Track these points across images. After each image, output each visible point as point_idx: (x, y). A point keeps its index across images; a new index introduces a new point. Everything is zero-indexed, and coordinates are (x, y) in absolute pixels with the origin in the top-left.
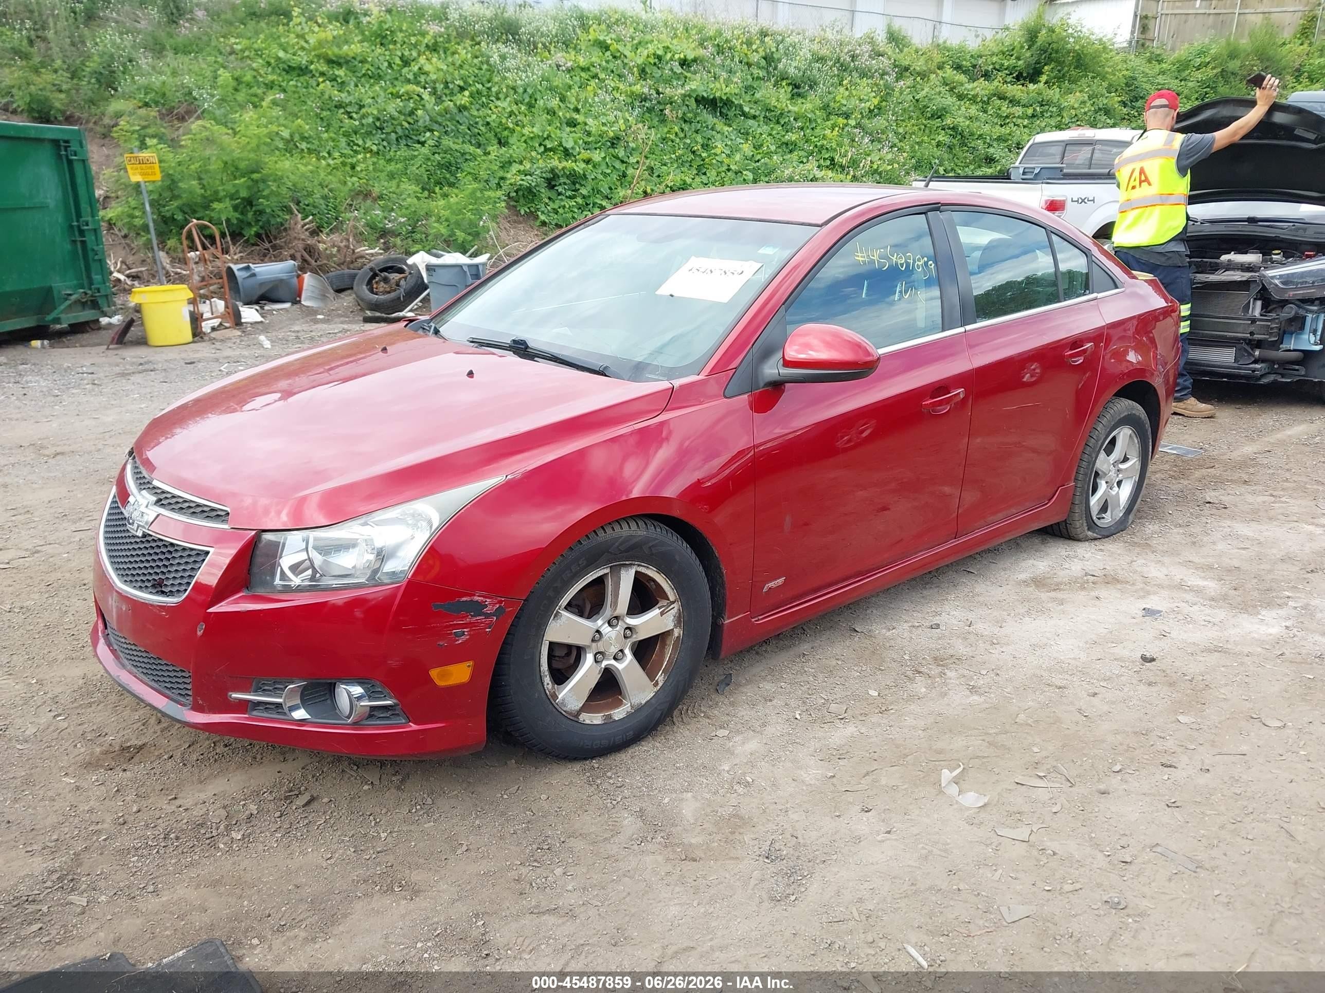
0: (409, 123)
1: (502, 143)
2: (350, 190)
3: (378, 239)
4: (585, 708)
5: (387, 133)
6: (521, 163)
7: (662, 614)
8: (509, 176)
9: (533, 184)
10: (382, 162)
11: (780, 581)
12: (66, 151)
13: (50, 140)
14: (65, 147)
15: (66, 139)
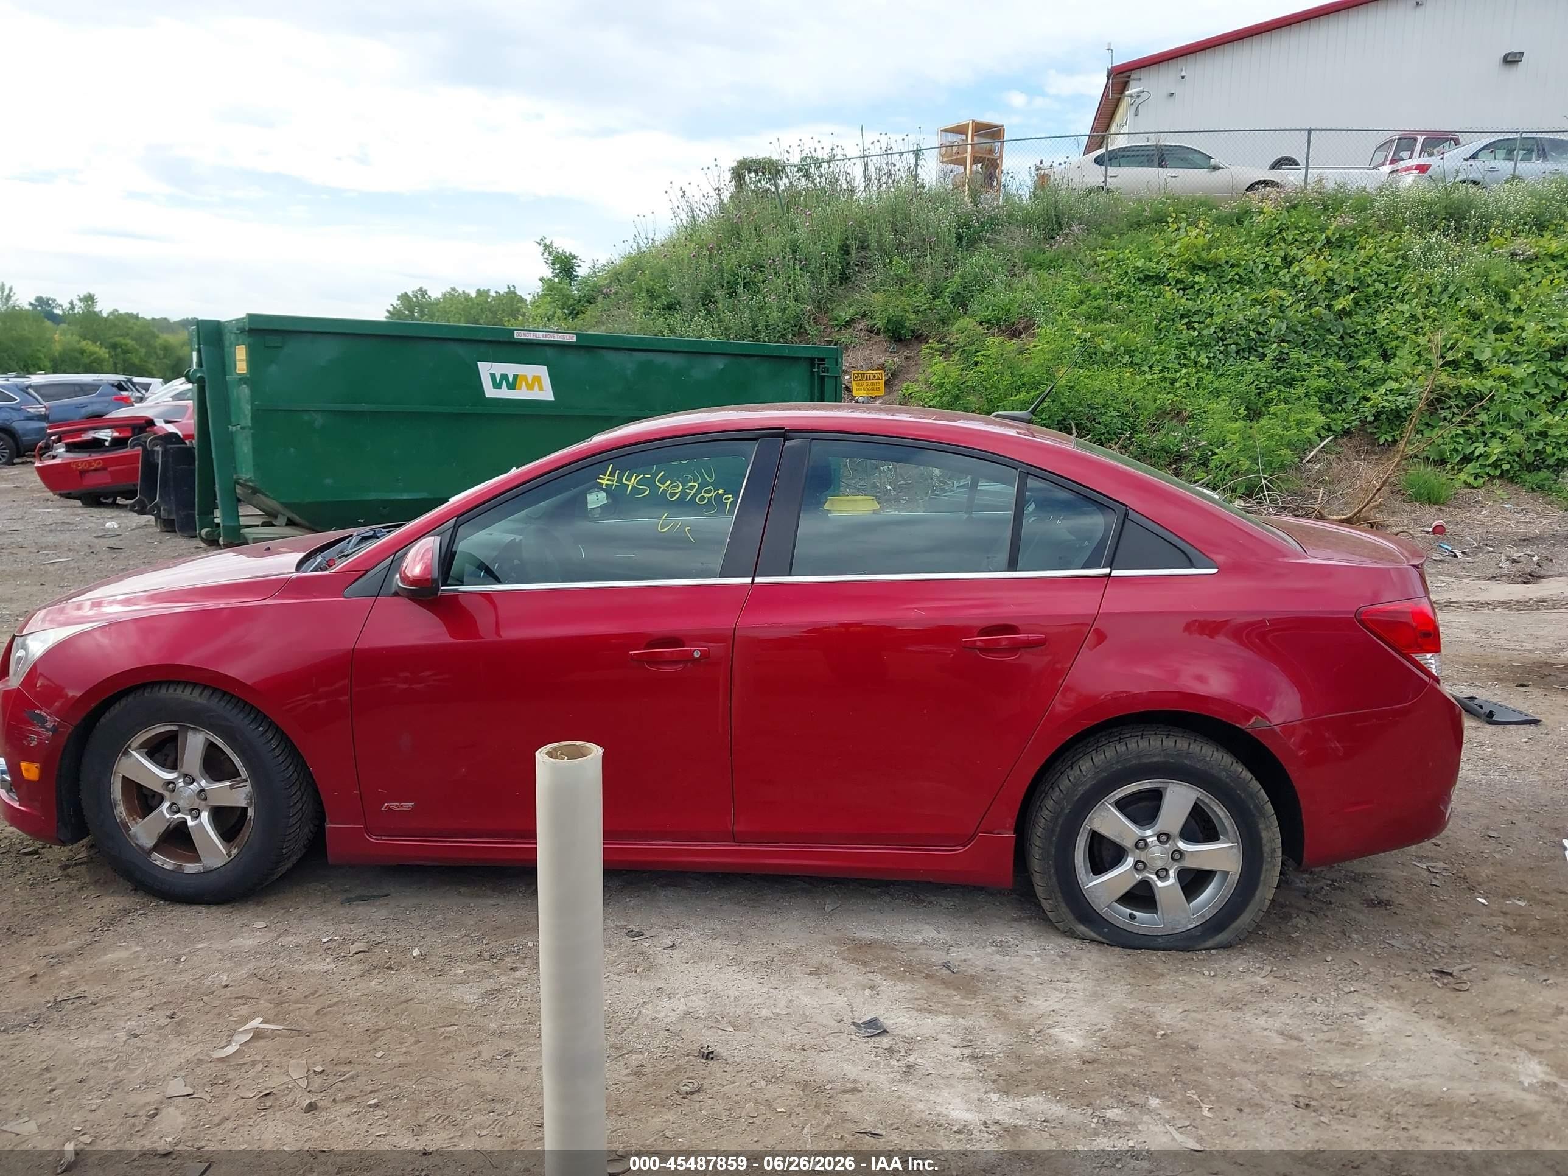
0: (1259, 333)
1: (1386, 356)
2: (1158, 409)
3: (1170, 464)
4: (156, 848)
5: (1226, 345)
6: (1396, 380)
7: (232, 787)
8: (1374, 396)
9: (1402, 407)
10: (1210, 377)
11: (407, 806)
12: (819, 368)
13: (805, 358)
14: (819, 364)
15: (821, 356)
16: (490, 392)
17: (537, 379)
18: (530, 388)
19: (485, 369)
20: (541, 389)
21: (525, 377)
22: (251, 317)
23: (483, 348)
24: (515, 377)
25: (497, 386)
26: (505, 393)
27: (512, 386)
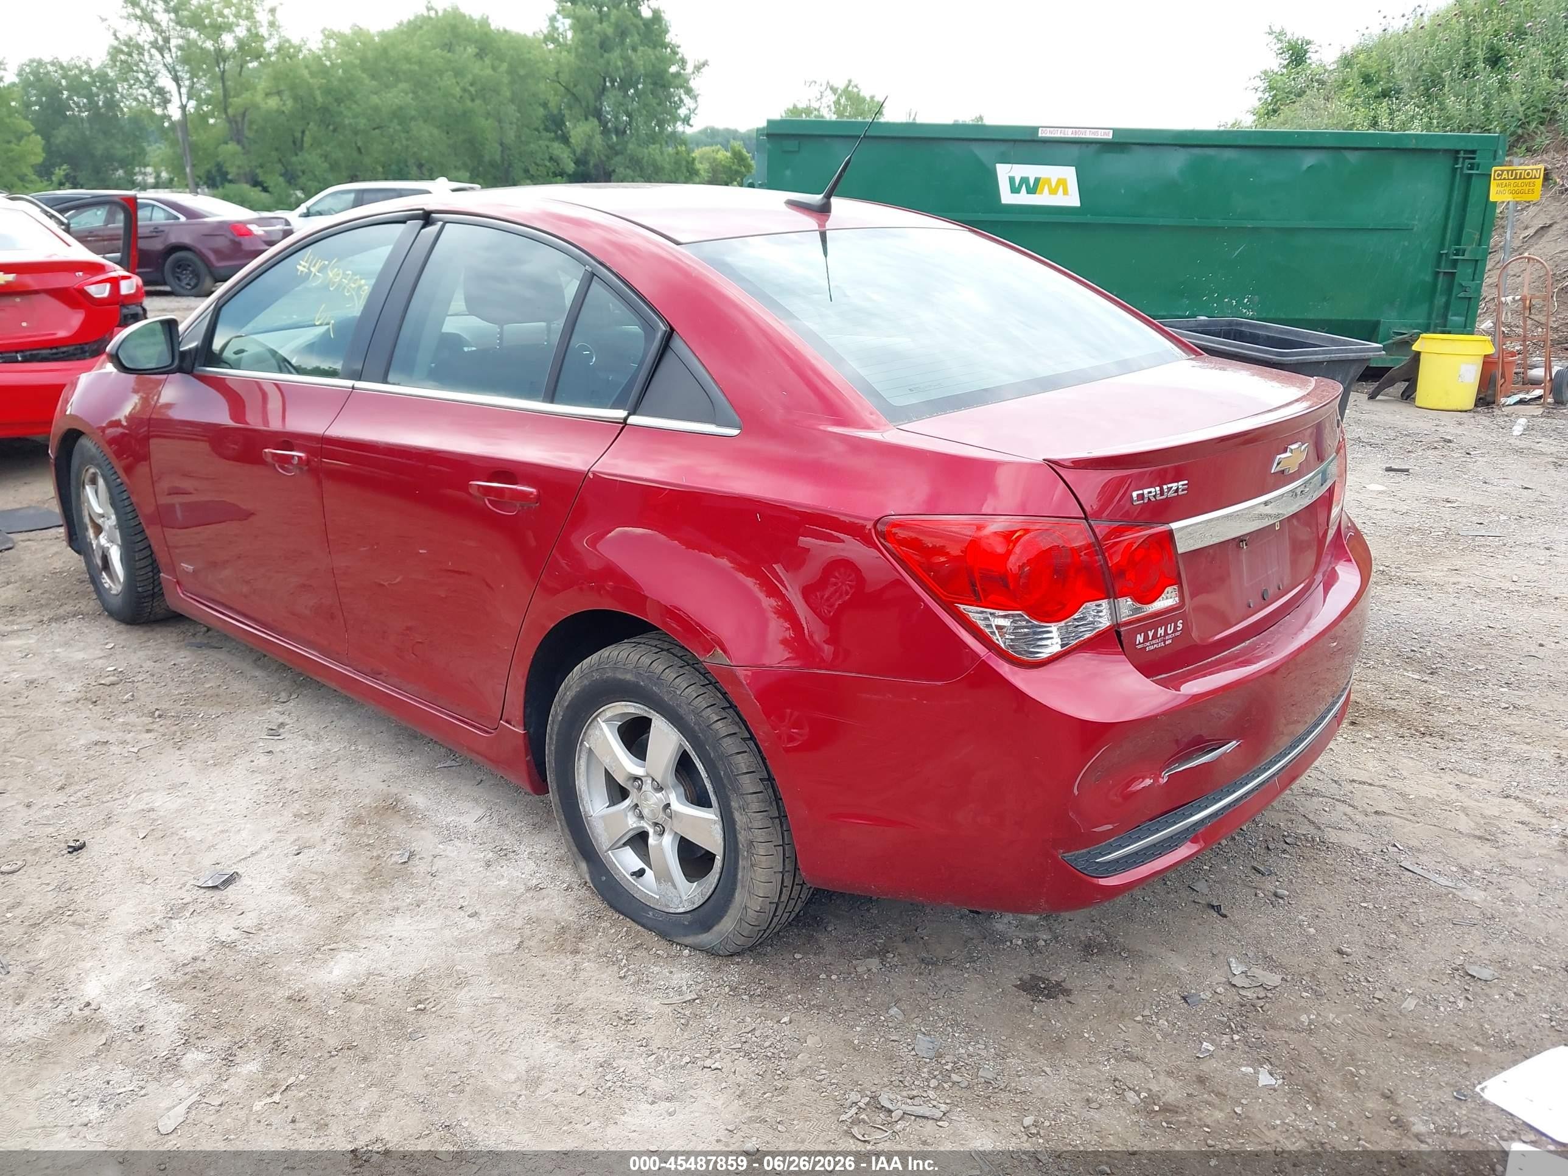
11: (190, 569)
12: (1463, 163)
13: (1446, 151)
14: (1464, 159)
15: (1470, 148)
16: (1007, 197)
17: (1062, 182)
18: (1053, 192)
19: (1004, 172)
20: (1066, 193)
21: (1048, 181)
22: (770, 122)
23: (1002, 147)
24: (1037, 180)
25: (1015, 190)
26: (1023, 199)
27: (1031, 191)
